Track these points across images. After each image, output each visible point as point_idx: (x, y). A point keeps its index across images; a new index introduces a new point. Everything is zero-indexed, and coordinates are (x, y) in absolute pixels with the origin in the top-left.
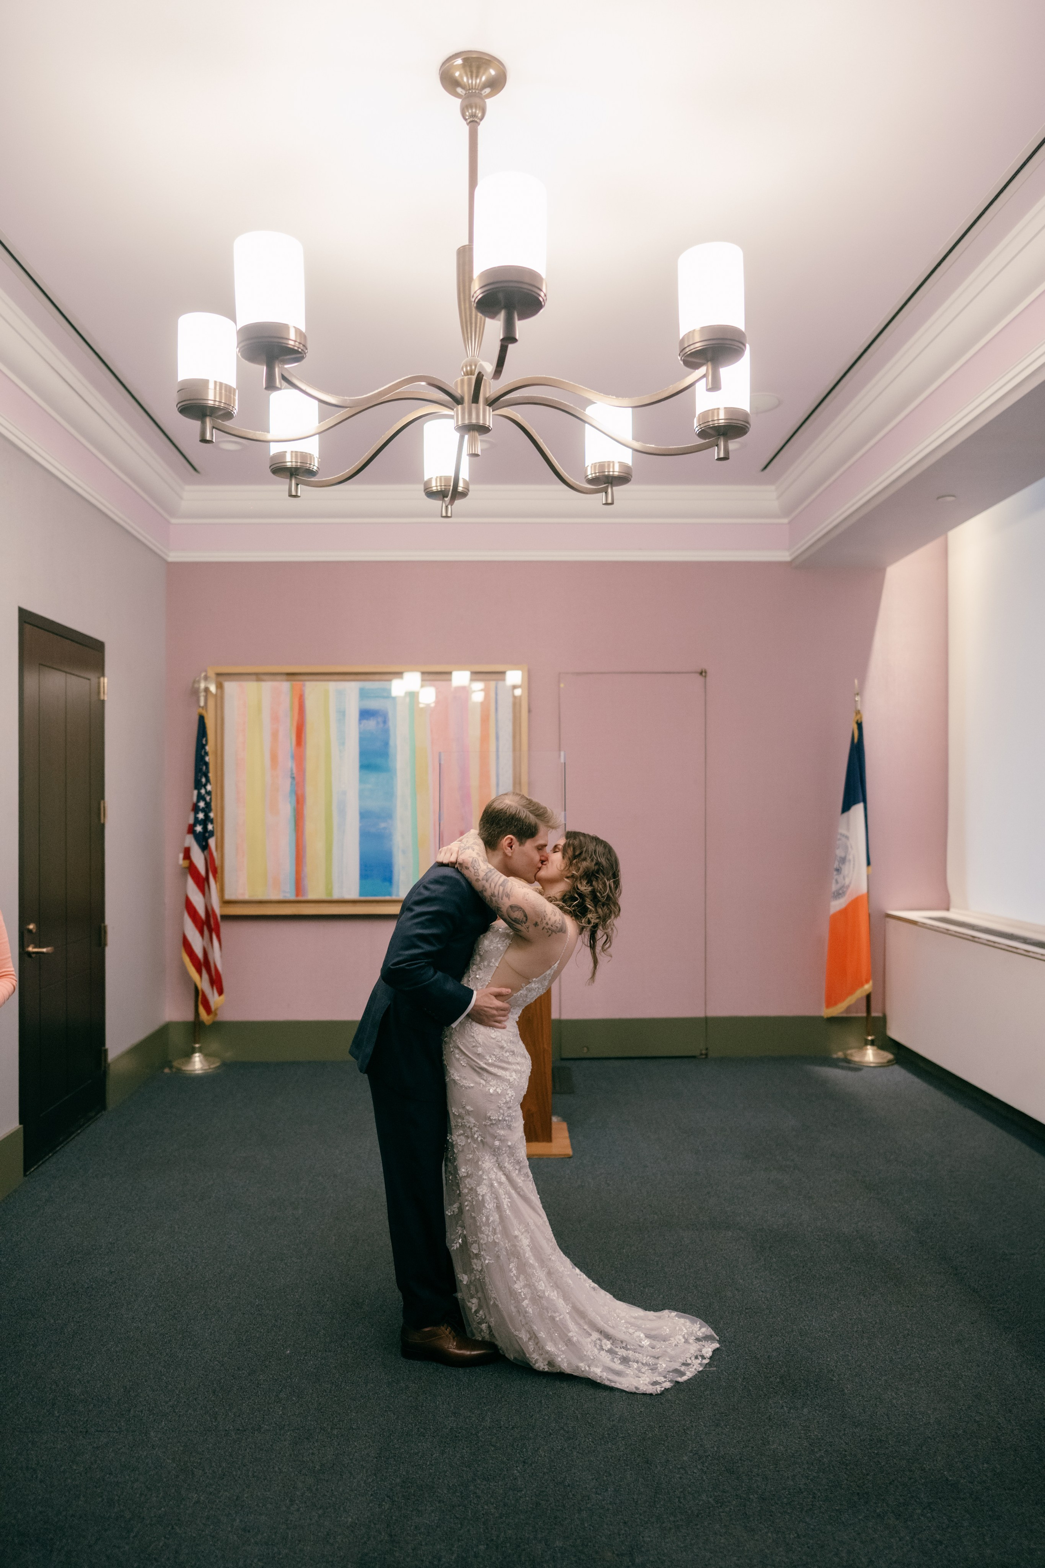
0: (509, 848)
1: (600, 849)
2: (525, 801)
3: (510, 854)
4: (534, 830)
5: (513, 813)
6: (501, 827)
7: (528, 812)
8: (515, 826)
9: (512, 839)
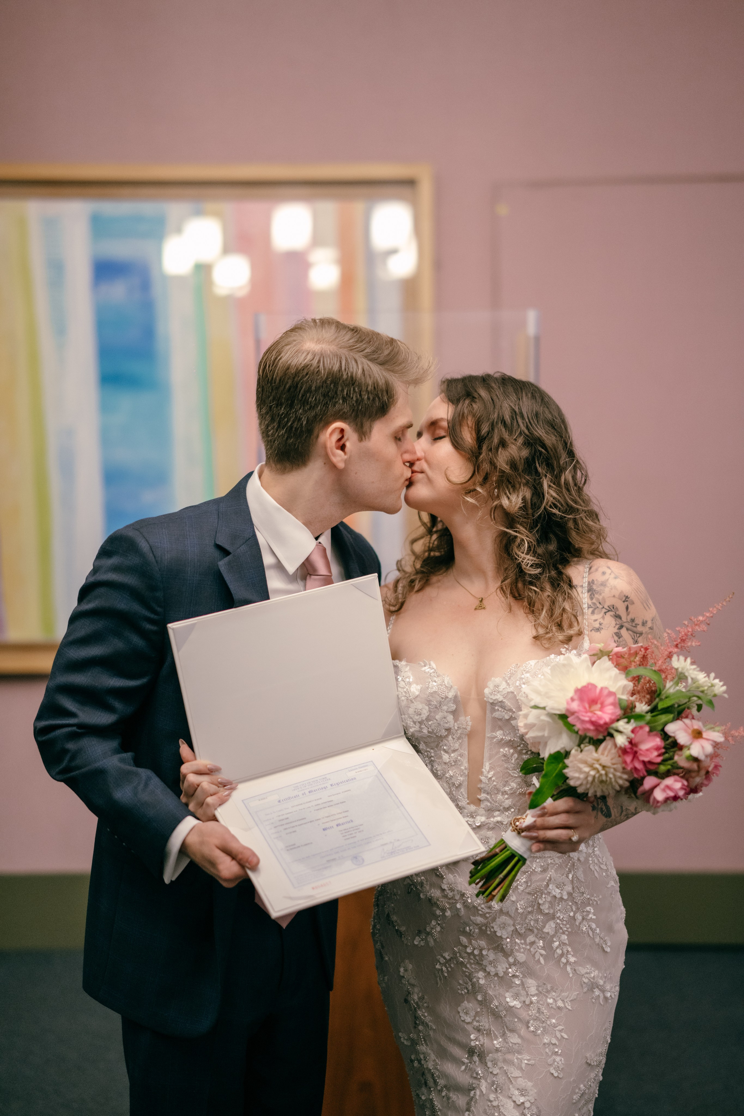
0: (340, 452)
1: (527, 406)
2: (347, 337)
3: (341, 465)
4: (385, 398)
5: (336, 368)
6: (312, 408)
7: (365, 361)
8: (344, 399)
9: (342, 431)
